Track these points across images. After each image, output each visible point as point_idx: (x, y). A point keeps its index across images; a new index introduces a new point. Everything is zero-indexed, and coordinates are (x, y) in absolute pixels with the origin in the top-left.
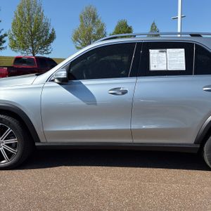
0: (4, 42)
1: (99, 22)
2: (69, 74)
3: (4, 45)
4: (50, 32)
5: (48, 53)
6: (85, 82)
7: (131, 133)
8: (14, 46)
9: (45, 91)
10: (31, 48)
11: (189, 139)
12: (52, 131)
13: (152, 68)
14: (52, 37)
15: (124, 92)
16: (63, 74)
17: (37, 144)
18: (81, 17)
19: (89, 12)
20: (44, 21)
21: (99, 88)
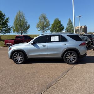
0: (11, 30)
1: (47, 19)
2: (34, 42)
3: (11, 31)
4: (28, 25)
5: (27, 33)
6: (37, 44)
7: (47, 55)
8: (14, 31)
9: (29, 46)
10: (20, 31)
11: (60, 56)
12: (30, 55)
13: (51, 41)
14: (29, 27)
15: (46, 46)
16: (33, 43)
17: (27, 58)
18: (40, 18)
19: (43, 16)
20: (25, 21)
21: (40, 45)
